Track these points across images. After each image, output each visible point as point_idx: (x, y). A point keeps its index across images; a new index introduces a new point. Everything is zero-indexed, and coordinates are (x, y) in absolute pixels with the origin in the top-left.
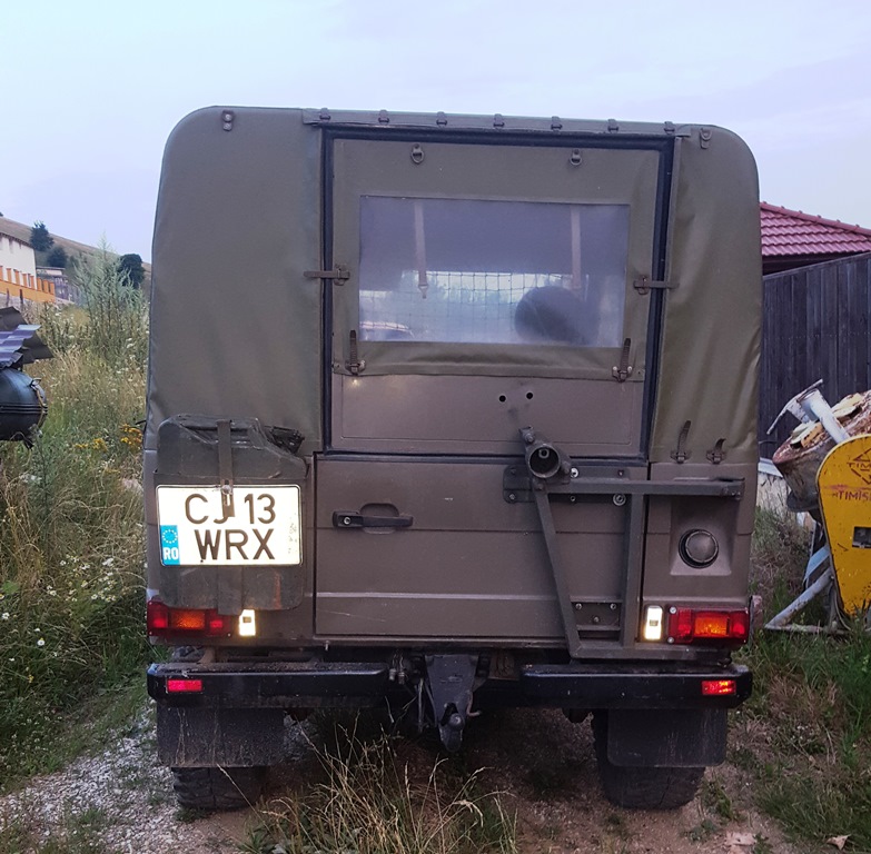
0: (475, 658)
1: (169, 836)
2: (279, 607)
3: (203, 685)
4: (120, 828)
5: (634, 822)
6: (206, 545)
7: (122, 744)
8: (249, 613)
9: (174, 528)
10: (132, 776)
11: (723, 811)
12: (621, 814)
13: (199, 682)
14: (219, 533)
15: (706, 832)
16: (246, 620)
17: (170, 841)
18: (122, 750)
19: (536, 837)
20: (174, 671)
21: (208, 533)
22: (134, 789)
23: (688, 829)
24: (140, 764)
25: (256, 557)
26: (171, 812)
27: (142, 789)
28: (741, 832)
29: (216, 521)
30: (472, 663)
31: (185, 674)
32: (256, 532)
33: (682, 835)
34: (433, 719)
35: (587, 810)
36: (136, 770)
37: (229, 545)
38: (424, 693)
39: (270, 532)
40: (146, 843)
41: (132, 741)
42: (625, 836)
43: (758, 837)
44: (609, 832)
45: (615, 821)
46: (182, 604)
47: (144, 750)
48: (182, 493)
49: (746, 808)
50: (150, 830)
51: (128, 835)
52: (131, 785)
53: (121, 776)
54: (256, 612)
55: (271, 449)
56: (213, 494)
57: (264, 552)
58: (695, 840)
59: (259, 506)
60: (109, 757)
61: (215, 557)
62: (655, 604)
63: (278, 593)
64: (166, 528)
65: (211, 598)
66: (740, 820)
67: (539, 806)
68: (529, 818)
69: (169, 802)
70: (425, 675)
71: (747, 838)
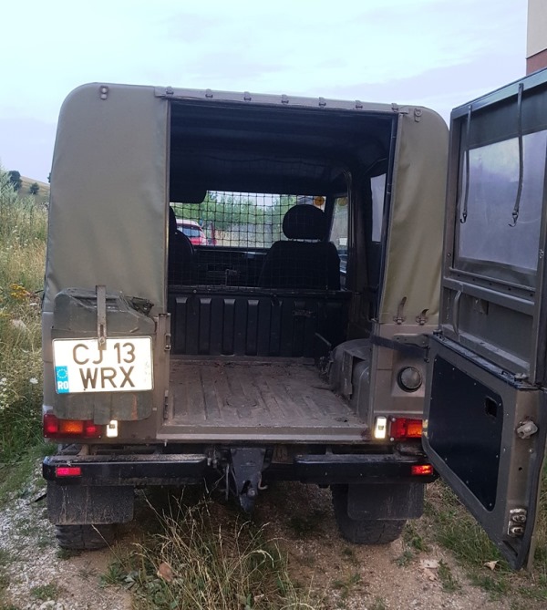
0: (264, 450)
1: (53, 569)
2: (136, 418)
3: (82, 470)
4: (19, 563)
5: (361, 553)
6: (88, 379)
7: (18, 503)
8: (114, 423)
9: (65, 368)
10: (26, 526)
11: (417, 545)
12: (352, 547)
13: (79, 469)
14: (96, 370)
15: (406, 560)
16: (112, 427)
17: (54, 573)
18: (18, 507)
19: (299, 565)
20: (61, 461)
21: (89, 371)
22: (27, 535)
23: (395, 557)
24: (30, 518)
25: (122, 386)
26: (54, 552)
27: (33, 535)
28: (429, 559)
29: (95, 362)
30: (262, 454)
31: (69, 463)
32: (122, 369)
33: (392, 561)
34: (235, 491)
35: (330, 545)
36: (28, 521)
37: (103, 378)
38: (230, 474)
39: (131, 368)
40: (38, 574)
41: (24, 501)
42: (357, 563)
43: (440, 563)
44: (345, 560)
45: (349, 553)
46: (69, 416)
47: (33, 508)
48: (71, 343)
49: (431, 542)
50: (40, 565)
51: (25, 568)
52: (25, 533)
53: (18, 526)
54: (118, 422)
55: (132, 312)
56: (92, 344)
57: (127, 382)
58: (401, 565)
59: (124, 351)
60: (9, 512)
61: (93, 387)
62: (382, 416)
63: (135, 408)
64: (60, 368)
65: (89, 412)
66: (428, 551)
67: (299, 543)
68: (293, 551)
69: (52, 545)
70: (230, 461)
71: (434, 564)
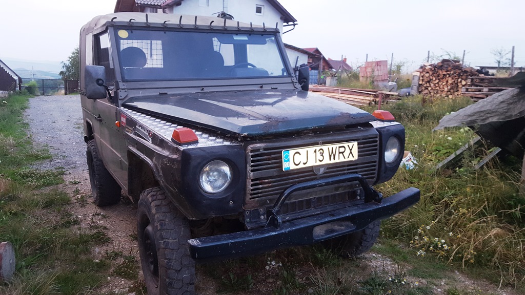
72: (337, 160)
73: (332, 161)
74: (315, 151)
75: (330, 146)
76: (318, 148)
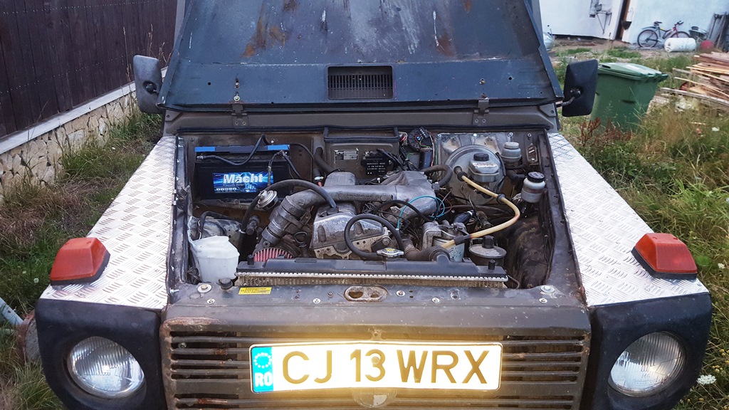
72: (426, 383)
73: (411, 384)
74: (357, 355)
75: (406, 347)
76: (365, 346)
